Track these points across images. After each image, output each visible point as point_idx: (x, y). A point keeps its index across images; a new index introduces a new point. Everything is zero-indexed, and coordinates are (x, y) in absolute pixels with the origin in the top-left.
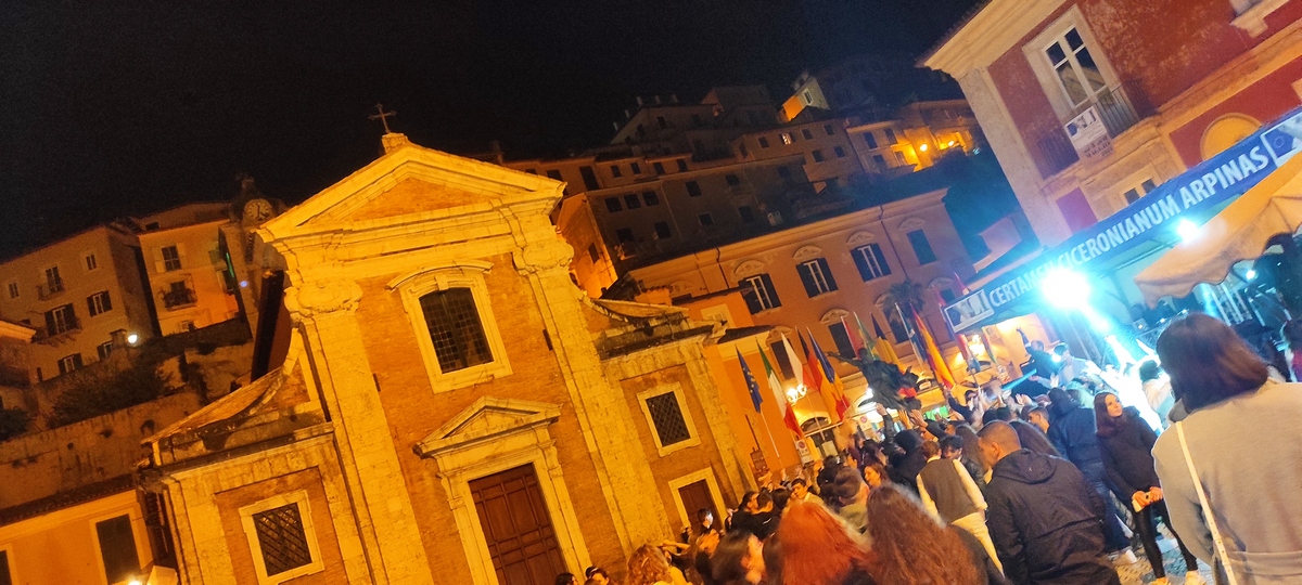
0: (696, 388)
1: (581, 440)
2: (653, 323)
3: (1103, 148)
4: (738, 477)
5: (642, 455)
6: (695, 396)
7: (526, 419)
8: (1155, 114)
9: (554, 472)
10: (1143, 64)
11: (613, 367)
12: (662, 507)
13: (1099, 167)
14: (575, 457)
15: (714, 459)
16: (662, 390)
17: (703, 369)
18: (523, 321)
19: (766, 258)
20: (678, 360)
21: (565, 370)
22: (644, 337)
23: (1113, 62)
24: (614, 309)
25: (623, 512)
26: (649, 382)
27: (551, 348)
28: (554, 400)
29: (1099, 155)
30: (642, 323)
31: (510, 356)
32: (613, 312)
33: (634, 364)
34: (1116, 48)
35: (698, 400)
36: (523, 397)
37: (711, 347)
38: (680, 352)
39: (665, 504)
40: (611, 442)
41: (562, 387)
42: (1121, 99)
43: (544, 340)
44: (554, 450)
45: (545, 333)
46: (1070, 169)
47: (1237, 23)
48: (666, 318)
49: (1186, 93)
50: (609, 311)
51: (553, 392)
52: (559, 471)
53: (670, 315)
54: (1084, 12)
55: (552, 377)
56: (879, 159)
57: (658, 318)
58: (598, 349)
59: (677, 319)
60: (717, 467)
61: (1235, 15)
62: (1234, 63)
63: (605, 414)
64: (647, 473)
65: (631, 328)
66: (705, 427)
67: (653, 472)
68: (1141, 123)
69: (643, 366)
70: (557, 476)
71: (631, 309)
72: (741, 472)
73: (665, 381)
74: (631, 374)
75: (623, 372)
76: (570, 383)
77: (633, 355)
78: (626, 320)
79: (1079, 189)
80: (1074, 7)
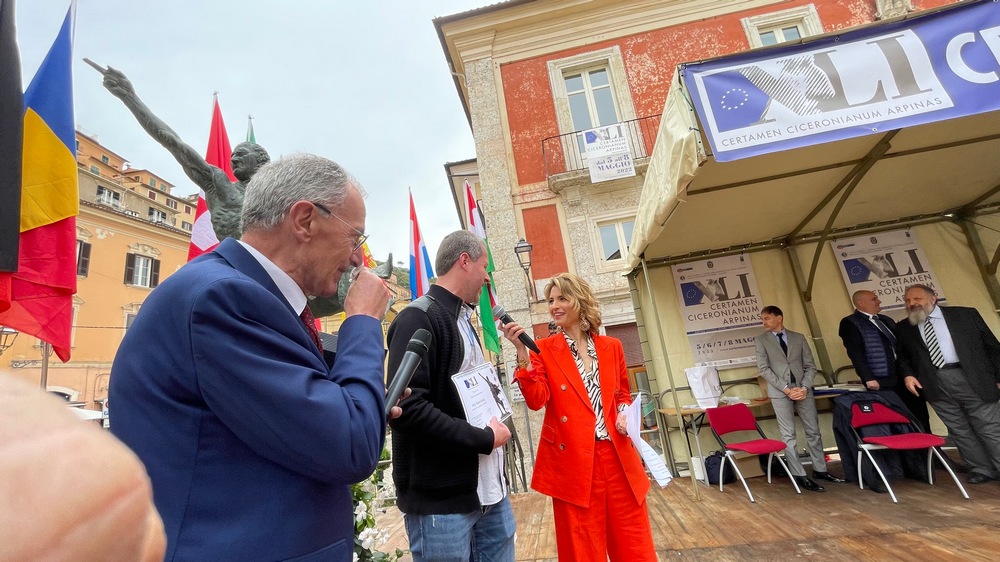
3: (620, 165)
29: (612, 171)
79: (554, 206)
80: (617, 48)
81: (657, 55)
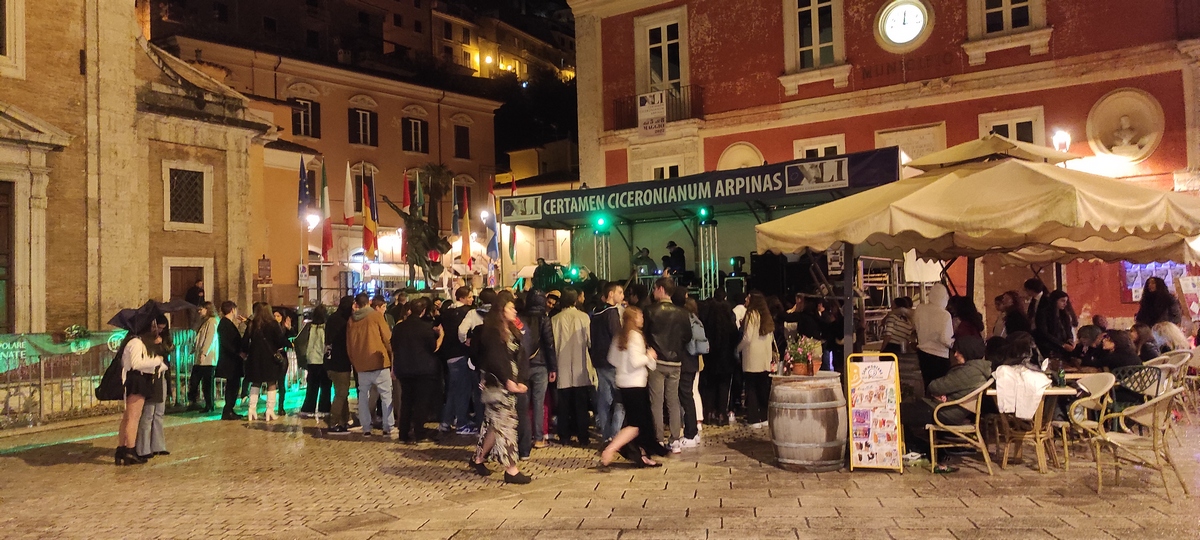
0: (229, 178)
1: (83, 182)
2: (208, 98)
3: (658, 126)
4: (238, 277)
5: (145, 221)
6: (225, 186)
7: (24, 133)
8: (702, 119)
9: (37, 202)
10: (711, 77)
11: (147, 121)
12: (147, 278)
13: (647, 140)
14: (68, 195)
15: (220, 252)
16: (191, 166)
17: (243, 164)
18: (59, 29)
19: (323, 88)
20: (221, 145)
21: (92, 103)
22: (192, 106)
23: (692, 65)
24: (170, 64)
25: (102, 270)
26: (181, 153)
27: (83, 71)
28: (65, 127)
29: (652, 131)
30: (196, 93)
31: (28, 61)
32: (168, 67)
33: (170, 128)
34: (699, 56)
35: (226, 191)
36: (30, 109)
37: (257, 146)
38: (225, 137)
39: (151, 277)
40: (117, 196)
41: (81, 119)
42: (685, 94)
43: (79, 62)
44: (46, 180)
45: (83, 54)
46: (628, 131)
47: (782, 79)
48: (223, 99)
49: (729, 114)
50: (164, 64)
51: (67, 119)
52: (44, 203)
53: (230, 98)
54: (689, 15)
55: (72, 104)
56: (449, 51)
57: (214, 95)
58: (139, 96)
59: (236, 106)
60: (220, 260)
61: (783, 73)
62: (767, 108)
63: (120, 165)
64: (144, 240)
65: (181, 92)
66: (223, 218)
67: (151, 242)
68: (692, 120)
69: (181, 135)
70: (39, 207)
71: (189, 73)
72: (242, 273)
73: (198, 159)
74: (165, 137)
75: (156, 132)
76: (92, 119)
77: (174, 120)
78: (180, 82)
79: (626, 150)
80: (685, 7)
81: (713, 17)
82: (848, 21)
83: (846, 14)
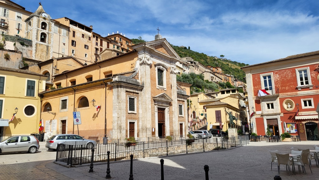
0: (185, 106)
4: (187, 125)
7: (168, 100)
10: (280, 86)
14: (171, 110)
15: (185, 121)
17: (187, 104)
18: (169, 81)
20: (184, 100)
21: (172, 94)
23: (275, 84)
27: (171, 88)
31: (166, 87)
34: (276, 82)
35: (185, 109)
39: (178, 125)
40: (176, 110)
44: (169, 108)
45: (171, 85)
53: (185, 91)
54: (274, 74)
61: (297, 86)
62: (294, 92)
66: (185, 114)
70: (168, 113)
73: (181, 103)
76: (173, 97)
79: (260, 100)
80: (272, 73)
81: (279, 75)
82: (312, 77)
83: (311, 75)
